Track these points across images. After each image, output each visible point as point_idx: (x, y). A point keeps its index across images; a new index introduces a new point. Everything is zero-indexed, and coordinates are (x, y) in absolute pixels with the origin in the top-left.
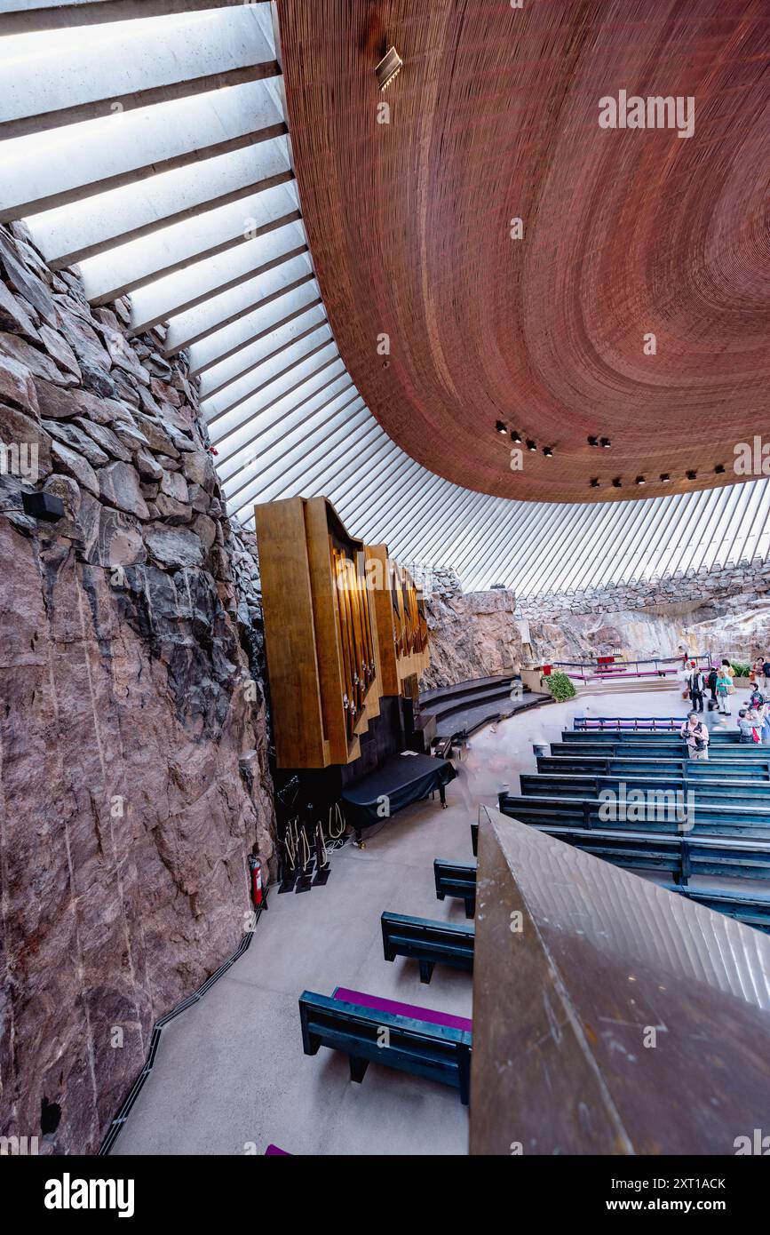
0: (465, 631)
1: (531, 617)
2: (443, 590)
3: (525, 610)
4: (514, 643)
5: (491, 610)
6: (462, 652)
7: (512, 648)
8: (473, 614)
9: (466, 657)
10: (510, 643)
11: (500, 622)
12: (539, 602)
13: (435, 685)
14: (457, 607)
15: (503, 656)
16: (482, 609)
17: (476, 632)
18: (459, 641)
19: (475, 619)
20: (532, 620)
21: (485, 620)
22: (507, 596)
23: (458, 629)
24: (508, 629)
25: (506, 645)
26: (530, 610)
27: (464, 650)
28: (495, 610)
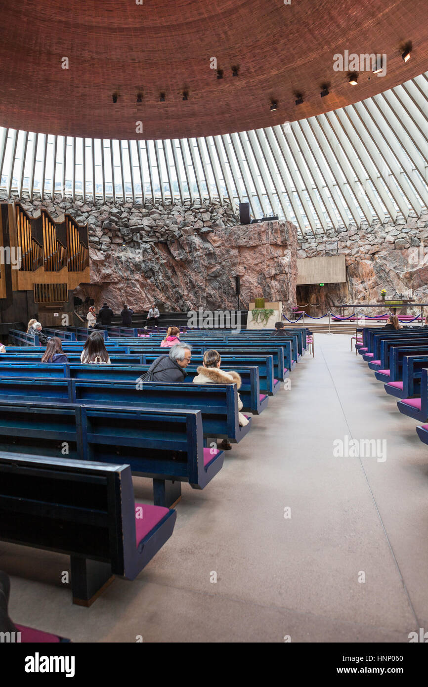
0: (220, 263)
1: (347, 251)
2: (199, 224)
3: (343, 244)
4: (279, 277)
5: (252, 243)
6: (216, 284)
7: (274, 283)
8: (233, 248)
9: (219, 288)
10: (274, 277)
11: (264, 255)
12: (361, 234)
13: (178, 308)
14: (214, 241)
15: (265, 291)
16: (242, 242)
17: (234, 265)
18: (213, 272)
19: (234, 252)
20: (350, 255)
21: (248, 254)
22: (272, 228)
23: (213, 262)
24: (271, 263)
25: (268, 280)
26: (349, 243)
27: (218, 281)
28: (258, 243)
